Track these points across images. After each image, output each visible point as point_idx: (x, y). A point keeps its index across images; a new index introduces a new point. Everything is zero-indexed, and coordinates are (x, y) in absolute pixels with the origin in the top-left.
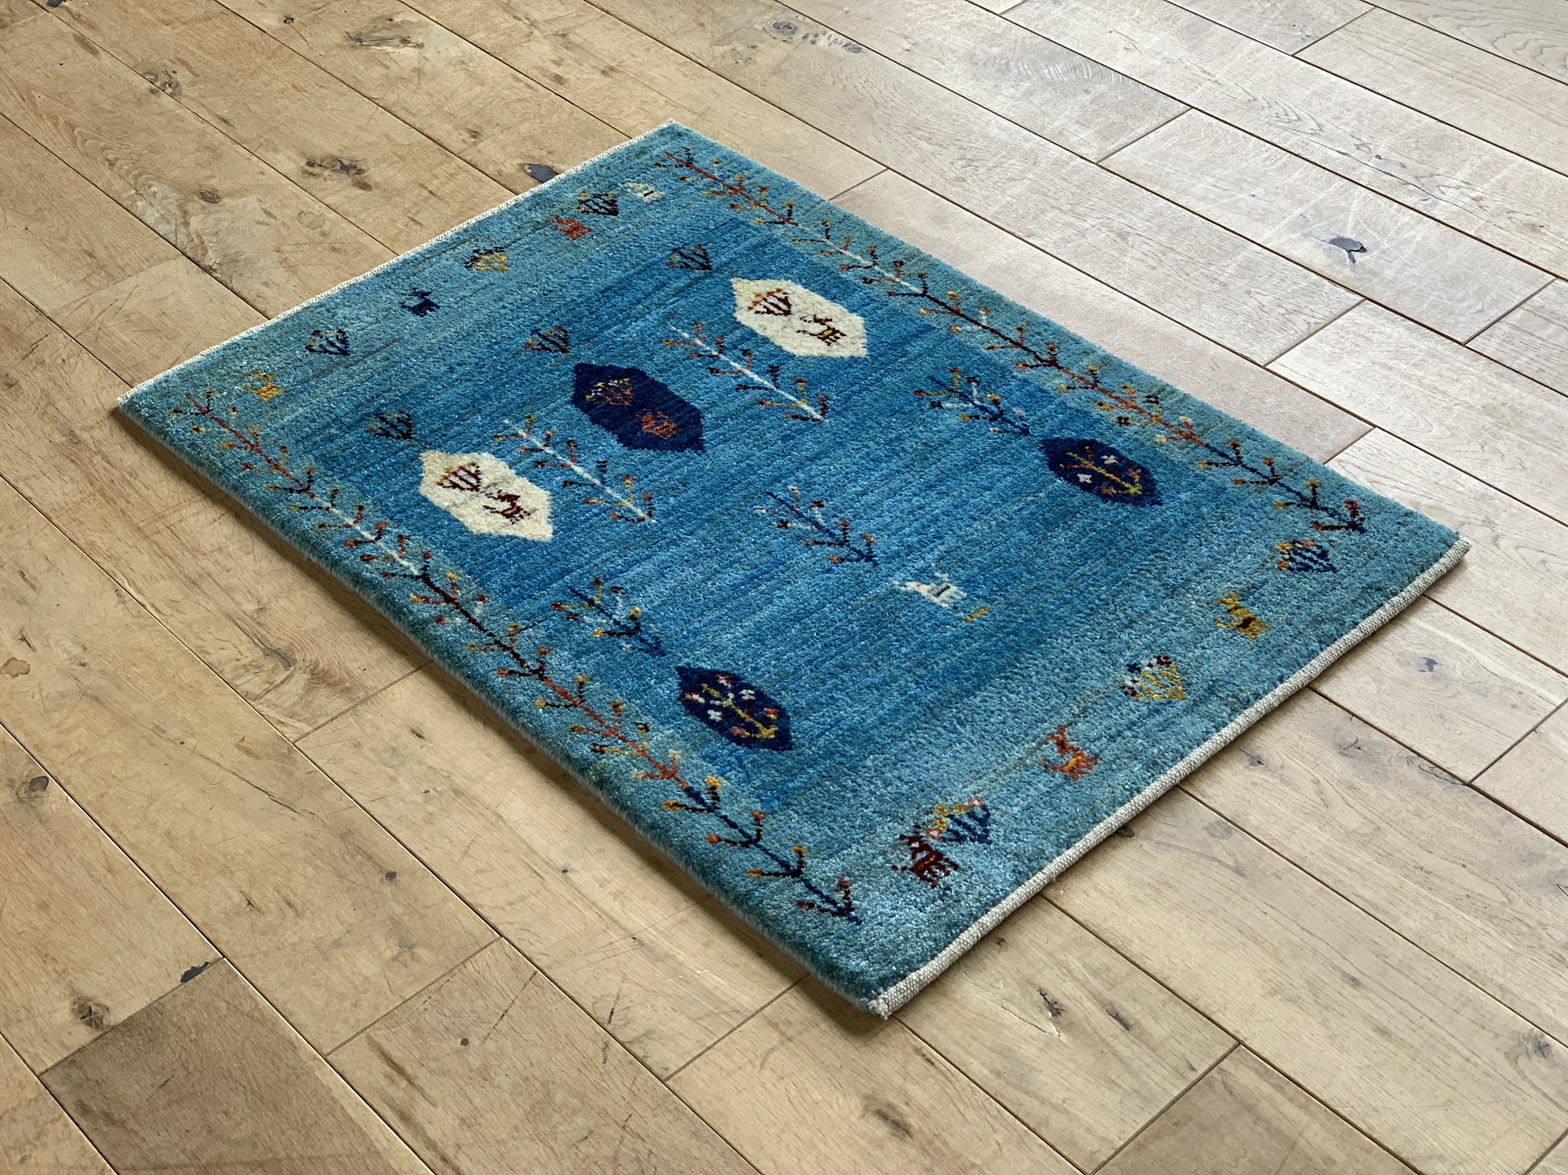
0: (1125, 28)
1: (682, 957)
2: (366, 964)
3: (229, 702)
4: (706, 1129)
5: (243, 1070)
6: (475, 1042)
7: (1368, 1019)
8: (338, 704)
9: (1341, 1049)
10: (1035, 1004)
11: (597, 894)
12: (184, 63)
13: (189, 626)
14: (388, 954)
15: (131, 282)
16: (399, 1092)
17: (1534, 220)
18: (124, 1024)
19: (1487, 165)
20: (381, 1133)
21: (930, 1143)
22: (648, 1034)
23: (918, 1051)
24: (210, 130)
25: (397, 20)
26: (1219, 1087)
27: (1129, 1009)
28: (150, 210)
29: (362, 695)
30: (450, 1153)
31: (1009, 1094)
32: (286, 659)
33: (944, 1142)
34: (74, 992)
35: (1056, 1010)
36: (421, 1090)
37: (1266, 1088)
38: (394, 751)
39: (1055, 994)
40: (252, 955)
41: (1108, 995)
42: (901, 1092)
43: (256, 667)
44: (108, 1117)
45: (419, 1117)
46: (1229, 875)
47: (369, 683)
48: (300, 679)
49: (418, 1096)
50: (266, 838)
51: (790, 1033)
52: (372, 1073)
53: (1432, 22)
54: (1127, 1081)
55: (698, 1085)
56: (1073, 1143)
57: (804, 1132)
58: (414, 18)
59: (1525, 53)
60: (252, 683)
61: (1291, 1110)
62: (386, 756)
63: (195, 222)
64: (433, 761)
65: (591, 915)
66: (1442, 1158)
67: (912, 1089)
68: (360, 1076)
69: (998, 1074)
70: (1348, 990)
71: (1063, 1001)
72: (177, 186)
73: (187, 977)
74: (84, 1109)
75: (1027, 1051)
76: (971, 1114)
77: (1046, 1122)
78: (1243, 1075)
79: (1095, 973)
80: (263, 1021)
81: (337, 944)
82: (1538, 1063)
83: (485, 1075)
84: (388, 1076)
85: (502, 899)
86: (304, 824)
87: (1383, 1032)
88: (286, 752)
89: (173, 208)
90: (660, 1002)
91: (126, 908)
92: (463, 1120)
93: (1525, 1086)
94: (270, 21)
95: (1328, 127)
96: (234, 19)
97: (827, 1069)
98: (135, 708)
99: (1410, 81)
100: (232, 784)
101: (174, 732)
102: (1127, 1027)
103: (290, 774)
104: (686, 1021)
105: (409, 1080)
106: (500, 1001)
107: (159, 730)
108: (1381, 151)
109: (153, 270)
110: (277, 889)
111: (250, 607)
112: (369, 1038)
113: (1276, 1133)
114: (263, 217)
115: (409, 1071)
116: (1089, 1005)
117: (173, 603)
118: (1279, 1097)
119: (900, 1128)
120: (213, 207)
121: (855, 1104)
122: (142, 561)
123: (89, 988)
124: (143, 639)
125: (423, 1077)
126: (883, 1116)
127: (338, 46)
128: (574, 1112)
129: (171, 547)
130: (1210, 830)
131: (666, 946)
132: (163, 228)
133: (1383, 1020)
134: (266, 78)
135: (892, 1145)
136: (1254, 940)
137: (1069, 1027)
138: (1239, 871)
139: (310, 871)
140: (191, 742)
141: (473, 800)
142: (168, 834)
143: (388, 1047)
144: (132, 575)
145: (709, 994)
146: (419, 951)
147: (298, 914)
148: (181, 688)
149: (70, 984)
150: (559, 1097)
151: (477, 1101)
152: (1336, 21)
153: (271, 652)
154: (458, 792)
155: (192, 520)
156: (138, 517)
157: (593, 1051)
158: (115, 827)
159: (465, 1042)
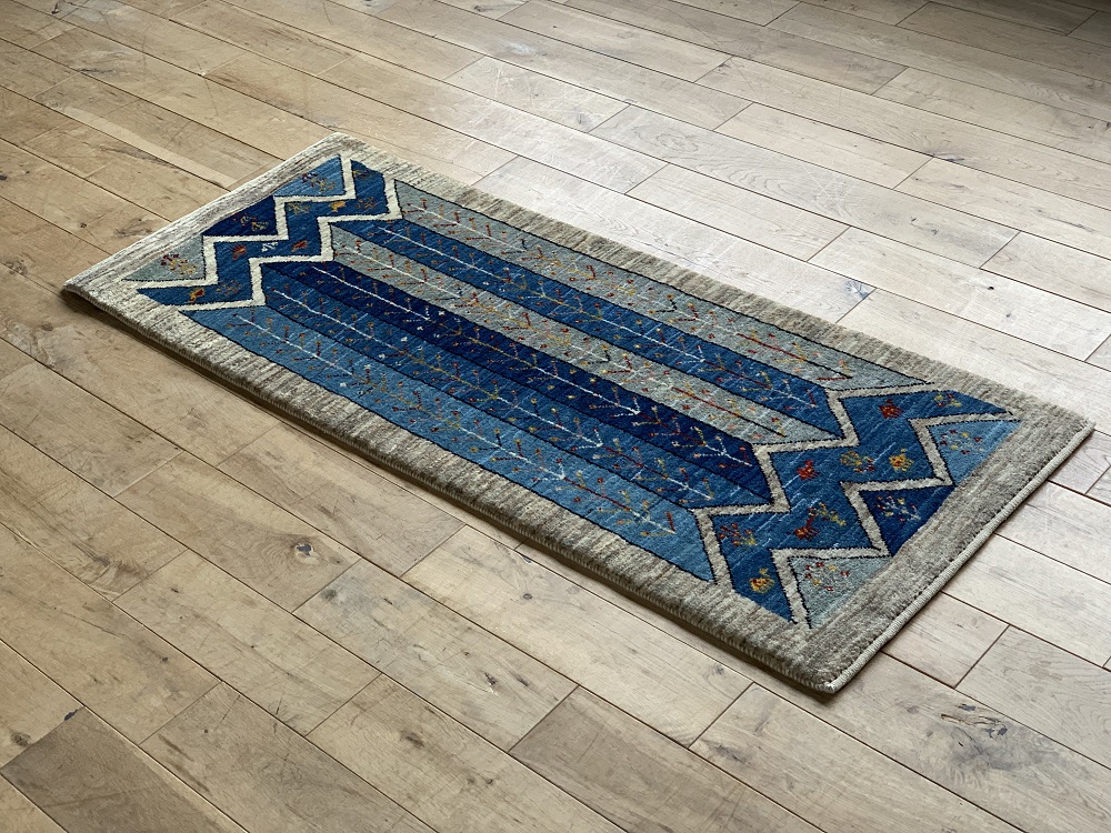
0: (537, 187)
1: (312, 680)
2: (156, 702)
3: (78, 586)
4: (325, 755)
5: (98, 756)
6: (211, 731)
7: (639, 667)
8: (134, 580)
9: (627, 682)
10: (482, 680)
11: (270, 656)
12: (27, 255)
13: (54, 551)
14: (166, 696)
15: (9, 378)
16: (175, 757)
17: (744, 271)
18: (38, 742)
19: (722, 244)
20: (168, 777)
21: (433, 748)
22: (296, 717)
23: (427, 708)
24: (45, 291)
25: (143, 220)
26: (568, 706)
27: (528, 677)
28: (15, 339)
29: (145, 575)
30: (201, 781)
31: (469, 721)
32: (105, 562)
33: (439, 747)
34: (11, 731)
35: (493, 682)
36: (185, 755)
37: (590, 704)
38: (164, 600)
39: (492, 674)
40: (98, 704)
41: (517, 672)
42: (419, 727)
43: (89, 567)
44: (34, 785)
45: (186, 767)
46: (577, 610)
47: (148, 569)
48: (113, 571)
49: (184, 758)
50: (101, 649)
51: (365, 707)
52: (161, 750)
53: (699, 169)
54: (525, 709)
55: (322, 737)
56: (500, 739)
57: (372, 751)
58: (153, 217)
59: (745, 181)
60: (88, 576)
61: (601, 712)
62: (160, 603)
63: (40, 342)
64: (183, 603)
65: (266, 666)
66: (670, 725)
67: (424, 725)
68: (155, 752)
69: (465, 713)
70: (631, 656)
71: (496, 677)
72: (28, 323)
73: (67, 718)
74: (22, 784)
75: (479, 701)
76: (452, 733)
77: (487, 733)
78: (580, 699)
79: (512, 663)
80: (106, 733)
81: (140, 694)
82: (717, 677)
83: (217, 745)
84: (169, 751)
85: (221, 664)
86: (120, 640)
87: (646, 672)
88: (107, 608)
89: (28, 336)
90: (301, 702)
91: (34, 689)
92: (207, 766)
93: (710, 688)
94: (73, 227)
95: (641, 231)
96: (53, 228)
97: (383, 722)
98: (30, 594)
99: (685, 202)
100: (82, 625)
101: (50, 604)
102: (526, 685)
103: (111, 617)
104: (314, 709)
105: (179, 751)
106: (223, 710)
107: (43, 604)
108: (668, 242)
109: (20, 370)
110: (109, 671)
111: (85, 538)
112: (160, 735)
113: (594, 723)
114: (77, 336)
115: (180, 747)
116: (509, 677)
117: (45, 541)
118: (596, 707)
119: (418, 743)
120: (49, 333)
121: (397, 735)
122: (27, 522)
123: (19, 728)
124: (30, 560)
125: (186, 749)
126: (409, 739)
127: (112, 238)
128: (261, 756)
129: (41, 513)
130: (569, 591)
131: (303, 676)
132: (23, 347)
133: (646, 666)
134: (73, 259)
135: (414, 752)
136: (588, 638)
137: (499, 689)
138: (581, 608)
139: (124, 662)
140: (59, 607)
141: (204, 619)
142: (52, 653)
143: (168, 738)
144: (22, 529)
145: (325, 695)
146: (181, 693)
147: (120, 682)
148: (53, 582)
149: (9, 728)
150: (253, 750)
151: (214, 757)
152: (648, 173)
153: (97, 559)
154: (197, 616)
155: (51, 498)
156: (23, 499)
157: (270, 728)
158: (25, 652)
159: (206, 731)
